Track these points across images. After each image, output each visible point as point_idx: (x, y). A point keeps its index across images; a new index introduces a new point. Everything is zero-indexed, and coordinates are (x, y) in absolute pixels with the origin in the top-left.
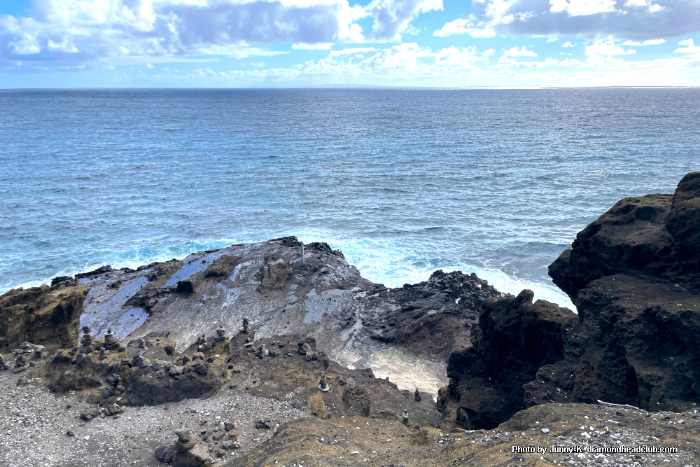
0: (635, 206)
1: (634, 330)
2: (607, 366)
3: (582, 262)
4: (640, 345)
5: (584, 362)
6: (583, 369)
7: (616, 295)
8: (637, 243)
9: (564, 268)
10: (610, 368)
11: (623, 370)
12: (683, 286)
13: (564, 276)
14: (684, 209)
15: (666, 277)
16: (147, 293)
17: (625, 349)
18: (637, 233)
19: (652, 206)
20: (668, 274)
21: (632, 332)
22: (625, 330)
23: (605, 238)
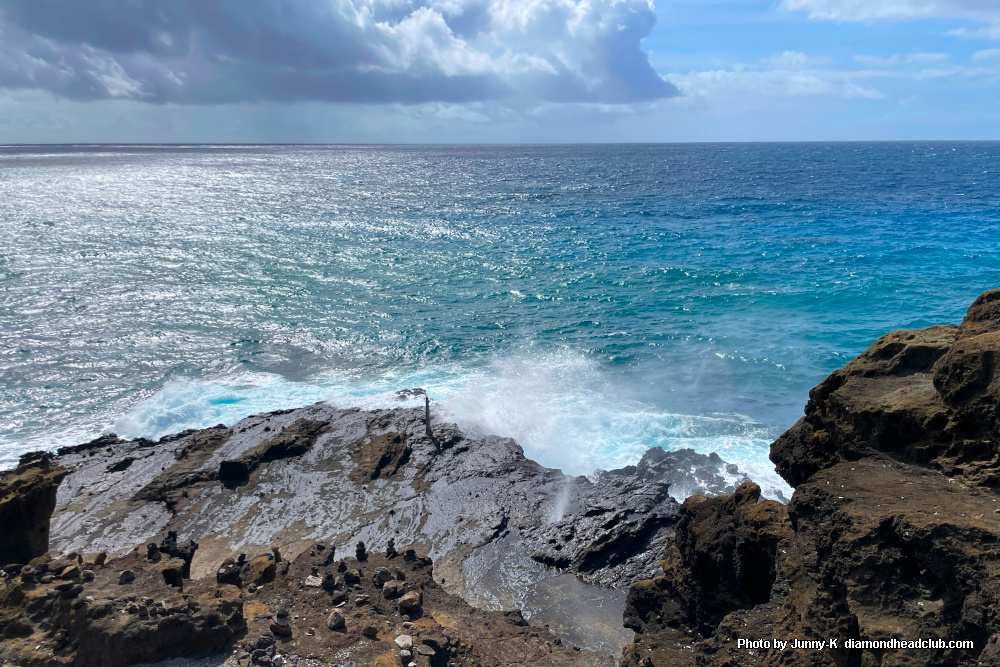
0: (904, 345)
1: (862, 554)
2: (819, 614)
3: (817, 438)
4: (870, 581)
5: (788, 607)
6: (786, 619)
7: (848, 495)
8: (894, 408)
9: (792, 447)
10: (823, 618)
11: (842, 622)
12: (962, 482)
13: (792, 461)
14: (961, 352)
15: (938, 467)
16: (170, 480)
17: (845, 586)
18: (898, 391)
19: (933, 345)
20: (941, 460)
21: (857, 559)
22: (847, 554)
23: (847, 399)
